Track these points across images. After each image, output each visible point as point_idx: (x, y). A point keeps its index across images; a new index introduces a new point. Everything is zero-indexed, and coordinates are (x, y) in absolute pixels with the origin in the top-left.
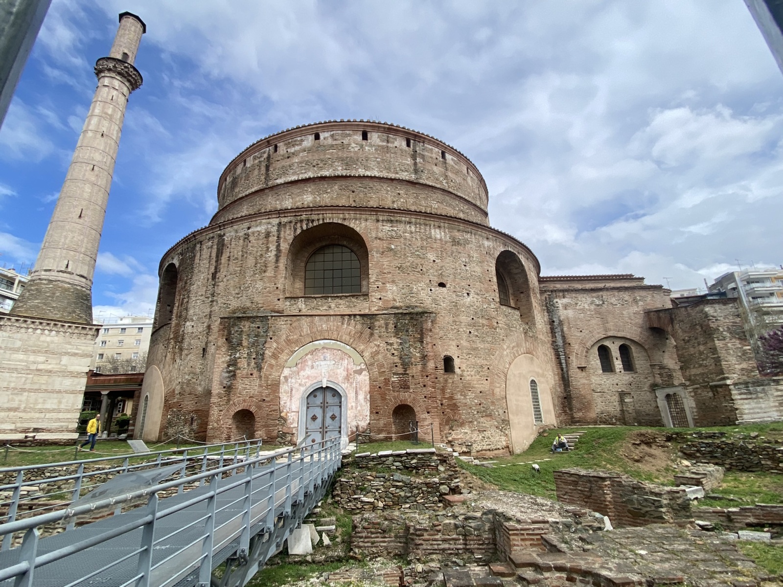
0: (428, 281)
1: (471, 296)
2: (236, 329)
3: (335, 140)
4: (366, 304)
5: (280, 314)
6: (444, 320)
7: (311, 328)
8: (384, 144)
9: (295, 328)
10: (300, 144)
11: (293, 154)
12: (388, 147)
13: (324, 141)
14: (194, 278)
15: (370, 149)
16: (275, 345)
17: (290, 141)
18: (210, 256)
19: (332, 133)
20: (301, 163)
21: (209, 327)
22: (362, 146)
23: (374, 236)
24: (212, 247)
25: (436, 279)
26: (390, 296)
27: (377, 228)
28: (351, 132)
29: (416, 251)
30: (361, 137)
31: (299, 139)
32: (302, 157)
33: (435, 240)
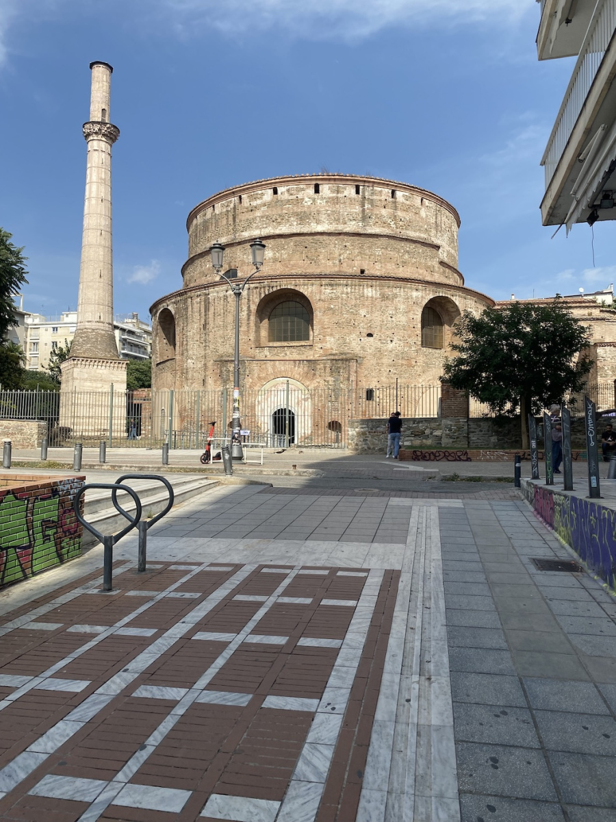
0: (358, 333)
1: (394, 343)
2: (225, 369)
3: (291, 194)
4: (311, 352)
5: (253, 359)
6: (370, 362)
7: (273, 369)
8: (335, 195)
9: (263, 369)
10: (261, 198)
11: (256, 207)
12: (337, 197)
13: (281, 196)
14: (189, 327)
15: (321, 202)
16: (251, 380)
17: (252, 194)
18: (200, 311)
19: (288, 187)
20: (262, 217)
21: (205, 365)
22: (314, 200)
23: (318, 298)
24: (200, 302)
25: (365, 331)
26: (328, 346)
27: (321, 292)
28: (304, 186)
29: (351, 309)
30: (314, 191)
31: (260, 192)
32: (263, 212)
33: (367, 298)
